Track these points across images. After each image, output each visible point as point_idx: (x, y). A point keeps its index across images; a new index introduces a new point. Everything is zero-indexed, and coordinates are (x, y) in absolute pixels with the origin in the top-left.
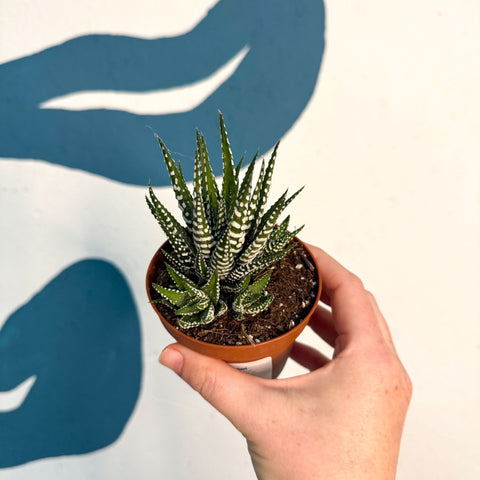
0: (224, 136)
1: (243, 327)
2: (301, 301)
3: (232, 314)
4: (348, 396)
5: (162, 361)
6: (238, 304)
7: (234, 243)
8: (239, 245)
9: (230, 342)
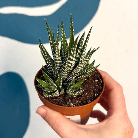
0: (72, 24)
1: (70, 100)
2: (95, 93)
3: (66, 94)
4: (111, 134)
5: (37, 112)
6: (68, 90)
7: (70, 65)
8: (72, 67)
9: (63, 105)
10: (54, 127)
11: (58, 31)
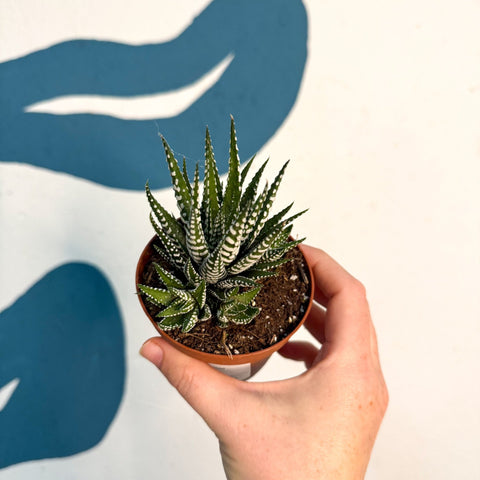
0: (234, 142)
2: (288, 315)
4: (321, 408)
5: (143, 353)
6: (222, 315)
7: (227, 254)
8: (232, 256)
9: (209, 349)
10: (181, 387)
11: (197, 176)
